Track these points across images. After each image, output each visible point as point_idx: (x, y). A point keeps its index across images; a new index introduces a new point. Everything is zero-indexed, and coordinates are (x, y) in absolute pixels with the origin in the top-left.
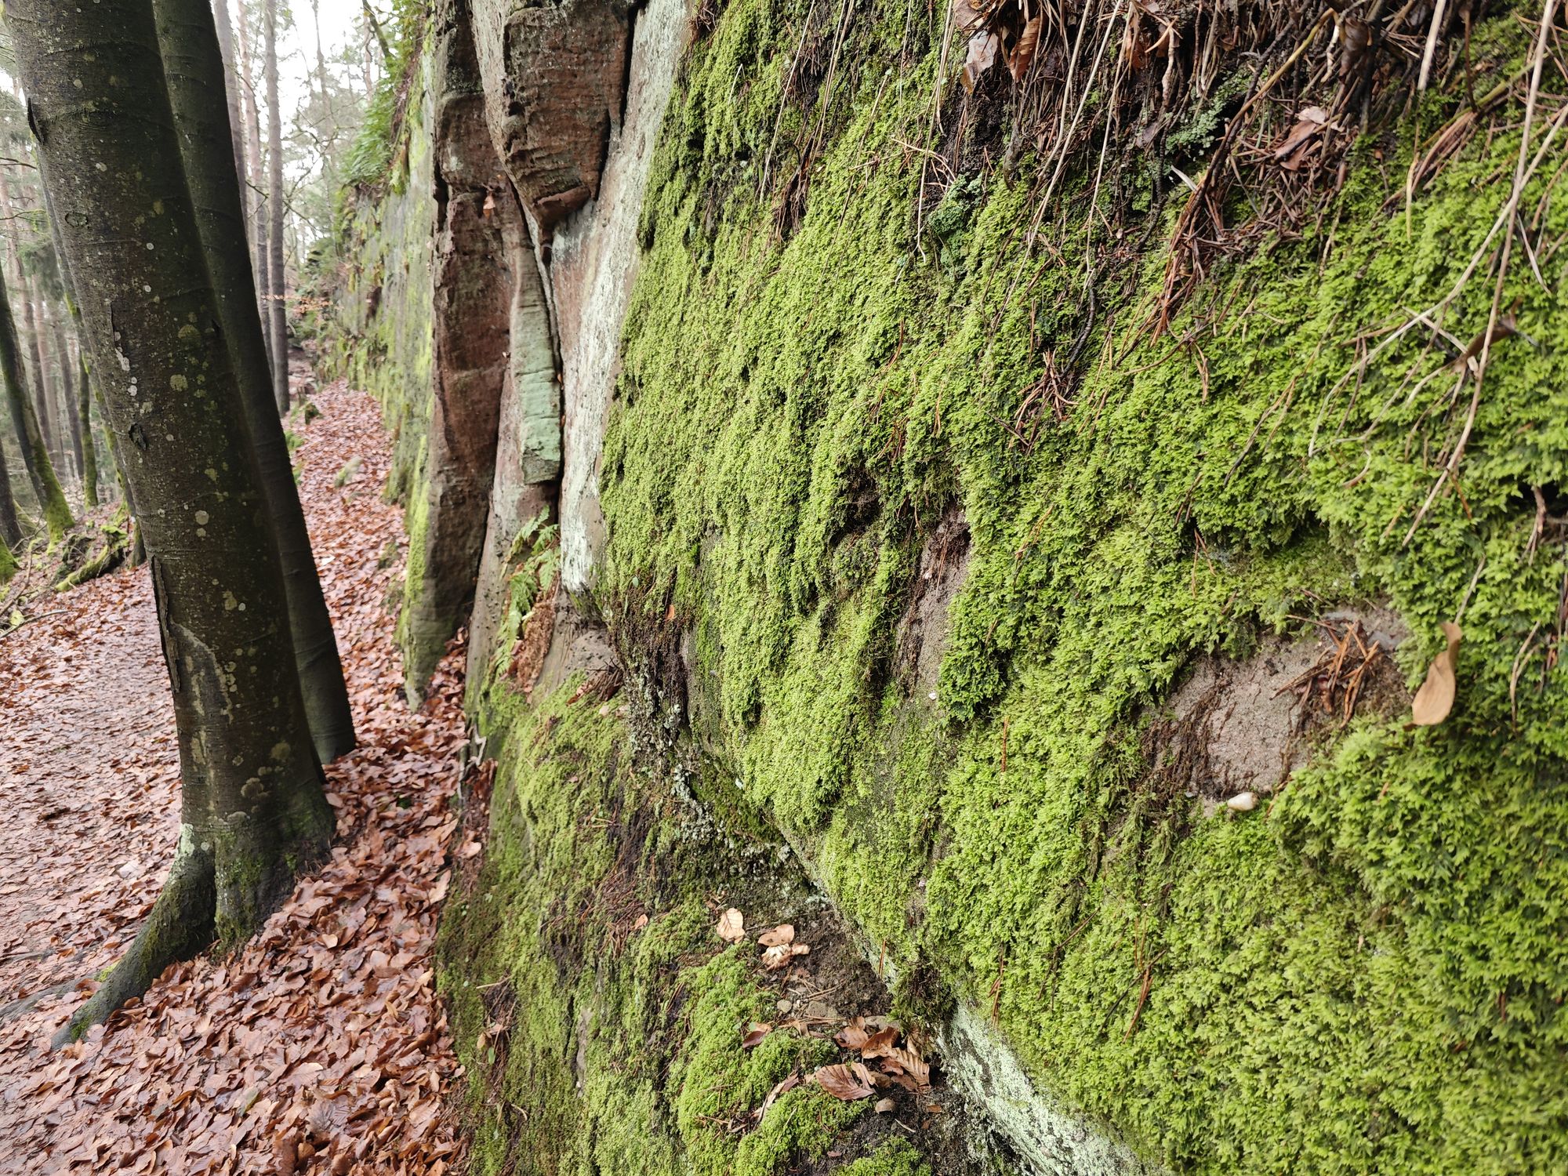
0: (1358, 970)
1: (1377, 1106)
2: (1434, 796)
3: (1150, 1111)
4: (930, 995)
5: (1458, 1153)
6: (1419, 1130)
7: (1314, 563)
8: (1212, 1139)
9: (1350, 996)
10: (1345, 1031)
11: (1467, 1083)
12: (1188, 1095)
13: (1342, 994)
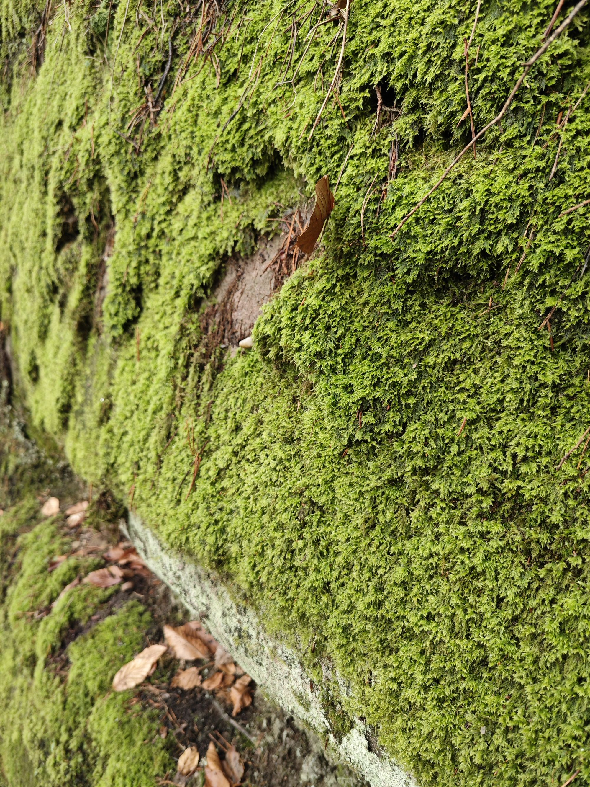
0: (298, 423)
1: (304, 500)
2: (326, 299)
3: (198, 537)
4: (108, 507)
5: (342, 515)
6: (324, 508)
7: (282, 187)
8: (229, 545)
9: (293, 441)
10: (289, 460)
11: (347, 473)
12: (216, 522)
13: (289, 440)
